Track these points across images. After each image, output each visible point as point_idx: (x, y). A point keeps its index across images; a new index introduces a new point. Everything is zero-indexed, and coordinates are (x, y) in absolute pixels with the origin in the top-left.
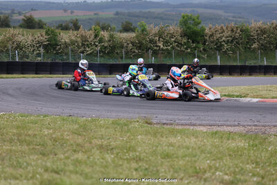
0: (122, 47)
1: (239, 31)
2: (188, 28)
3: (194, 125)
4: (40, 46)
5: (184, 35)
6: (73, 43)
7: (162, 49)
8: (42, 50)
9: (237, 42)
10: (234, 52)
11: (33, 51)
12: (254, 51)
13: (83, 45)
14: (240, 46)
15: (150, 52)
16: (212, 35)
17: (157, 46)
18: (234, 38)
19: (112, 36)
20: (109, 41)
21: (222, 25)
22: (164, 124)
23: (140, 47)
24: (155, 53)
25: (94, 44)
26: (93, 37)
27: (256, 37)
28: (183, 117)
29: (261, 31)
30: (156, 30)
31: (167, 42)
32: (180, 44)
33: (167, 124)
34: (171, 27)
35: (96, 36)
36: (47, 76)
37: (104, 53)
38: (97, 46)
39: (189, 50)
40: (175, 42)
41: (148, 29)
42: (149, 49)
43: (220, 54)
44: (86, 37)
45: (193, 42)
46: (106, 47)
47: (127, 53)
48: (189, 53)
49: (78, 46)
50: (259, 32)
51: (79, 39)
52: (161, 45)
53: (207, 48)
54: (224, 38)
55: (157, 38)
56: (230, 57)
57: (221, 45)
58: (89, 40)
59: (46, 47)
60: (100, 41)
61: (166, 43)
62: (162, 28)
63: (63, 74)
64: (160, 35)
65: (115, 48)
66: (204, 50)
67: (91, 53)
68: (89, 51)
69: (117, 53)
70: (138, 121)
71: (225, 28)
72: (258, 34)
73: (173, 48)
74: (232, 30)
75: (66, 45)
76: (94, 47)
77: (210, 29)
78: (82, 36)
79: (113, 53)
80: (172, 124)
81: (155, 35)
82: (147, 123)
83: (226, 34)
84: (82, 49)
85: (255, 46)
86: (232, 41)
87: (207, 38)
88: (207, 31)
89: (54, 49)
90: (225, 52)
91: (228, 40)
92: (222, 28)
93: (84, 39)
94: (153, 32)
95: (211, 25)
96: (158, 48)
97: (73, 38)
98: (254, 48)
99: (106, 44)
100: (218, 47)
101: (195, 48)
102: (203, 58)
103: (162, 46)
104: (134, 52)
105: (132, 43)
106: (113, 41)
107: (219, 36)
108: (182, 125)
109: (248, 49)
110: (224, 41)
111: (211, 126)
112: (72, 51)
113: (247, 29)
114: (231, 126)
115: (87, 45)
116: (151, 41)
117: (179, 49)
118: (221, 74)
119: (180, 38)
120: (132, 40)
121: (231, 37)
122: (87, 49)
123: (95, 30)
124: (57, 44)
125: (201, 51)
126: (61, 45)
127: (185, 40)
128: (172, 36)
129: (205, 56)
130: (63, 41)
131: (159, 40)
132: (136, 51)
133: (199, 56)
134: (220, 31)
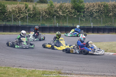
0: (40, 14)
1: (102, 6)
2: (76, 4)
5: (73, 8)
6: (14, 11)
7: (61, 16)
9: (101, 12)
10: (100, 18)
12: (110, 17)
13: (19, 12)
14: (103, 14)
15: (55, 17)
16: (88, 8)
17: (58, 14)
18: (100, 10)
19: (34, 8)
20: (33, 11)
23: (49, 14)
24: (58, 18)
25: (25, 12)
26: (24, 8)
27: (111, 10)
28: (76, 68)
29: (114, 6)
30: (58, 5)
32: (71, 13)
34: (66, 4)
35: (26, 8)
38: (26, 13)
39: (76, 16)
40: (68, 11)
41: (54, 4)
42: (54, 15)
45: (78, 12)
46: (31, 14)
47: (42, 17)
48: (76, 18)
49: (16, 13)
50: (113, 7)
51: (17, 10)
52: (61, 13)
53: (85, 15)
54: (94, 10)
55: (59, 10)
56: (97, 20)
57: (93, 14)
58: (23, 10)
60: (28, 11)
61: (63, 12)
62: (61, 4)
64: (60, 8)
65: (36, 14)
66: (84, 16)
67: (23, 17)
68: (22, 15)
69: (37, 17)
70: (55, 72)
71: (95, 4)
72: (113, 8)
73: (67, 15)
74: (99, 6)
75: (10, 13)
76: (25, 14)
77: (87, 5)
78: (19, 8)
79: (35, 17)
80: (71, 74)
81: (58, 8)
82: (59, 73)
83: (95, 8)
84: (18, 15)
85: (111, 14)
86: (99, 12)
87: (85, 10)
88: (85, 6)
89: (4, 14)
90: (95, 17)
91: (96, 11)
92: (93, 4)
93: (20, 9)
95: (88, 3)
96: (59, 15)
97: (14, 9)
98: (111, 15)
99: (31, 12)
100: (91, 14)
101: (79, 15)
103: (61, 14)
104: (46, 17)
105: (45, 12)
106: (35, 11)
107: (92, 9)
108: (76, 74)
109: (107, 16)
110: (94, 11)
112: (13, 16)
113: (107, 5)
114: (100, 76)
115: (21, 12)
116: (55, 11)
117: (70, 15)
118: (93, 33)
119: (71, 10)
120: (45, 10)
121: (98, 9)
122: (21, 15)
123: (26, 5)
124: (5, 12)
125: (82, 17)
126: (7, 12)
127: (73, 11)
128: (67, 8)
129: (84, 20)
130: (8, 10)
131: (60, 11)
132: (47, 16)
133: (81, 20)
134: (92, 6)
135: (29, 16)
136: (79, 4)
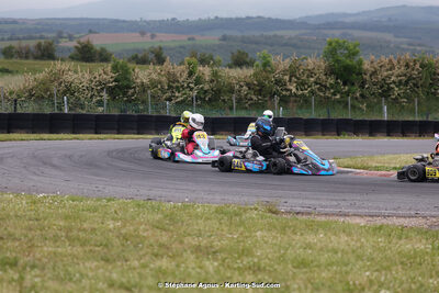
0: (232, 91)
1: (418, 66)
2: (338, 61)
3: (346, 215)
4: (102, 89)
5: (330, 72)
6: (154, 84)
7: (295, 95)
8: (105, 95)
9: (414, 85)
10: (410, 100)
11: (91, 97)
13: (170, 87)
14: (420, 91)
15: (277, 99)
16: (374, 73)
18: (410, 78)
19: (215, 74)
20: (212, 81)
21: (392, 57)
22: (298, 213)
23: (260, 90)
24: (284, 101)
25: (188, 86)
26: (185, 75)
28: (328, 203)
30: (285, 64)
31: (303, 84)
32: (323, 87)
33: (303, 214)
34: (309, 60)
35: (191, 74)
36: (113, 136)
37: (203, 100)
38: (191, 89)
39: (338, 96)
40: (316, 83)
41: (273, 62)
42: (275, 94)
43: (387, 103)
44: (174, 75)
45: (345, 84)
46: (206, 91)
47: (239, 101)
48: (339, 102)
49: (162, 89)
51: (164, 79)
52: (293, 88)
53: (367, 93)
54: (393, 78)
55: (287, 78)
56: (403, 107)
57: (390, 89)
58: (180, 80)
59: (111, 91)
60: (198, 82)
61: (301, 84)
62: (295, 62)
63: (138, 133)
64: (292, 72)
65: (220, 91)
66: (362, 96)
67: (182, 101)
68: (179, 97)
69: (224, 100)
70: (256, 209)
71: (395, 62)
73: (312, 92)
74: (407, 65)
75: (144, 88)
76: (187, 91)
77: (372, 62)
78: (169, 73)
79: (216, 100)
80: (309, 214)
81: (284, 72)
82: (271, 211)
83: (396, 71)
84: (168, 94)
86: (407, 83)
87: (367, 77)
88: (366, 66)
89: (125, 94)
90: (396, 98)
91: (400, 81)
92: (390, 61)
93: (172, 79)
94: (281, 67)
95: (373, 57)
96: (288, 93)
97: (154, 76)
99: (206, 87)
100: (384, 91)
101: (347, 94)
102: (360, 108)
103: (294, 90)
104: (251, 99)
105: (247, 85)
106: (218, 82)
107: (386, 74)
108: (326, 214)
109: (432, 95)
110: (394, 82)
111: (372, 216)
112: (153, 97)
113: (431, 64)
114: (405, 217)
115: (177, 87)
116: (278, 82)
117: (321, 94)
118: (389, 135)
119: (324, 77)
120: (248, 80)
121: (405, 75)
122: (177, 94)
123: (190, 64)
124: (129, 87)
125: (356, 98)
126: (134, 88)
127: (331, 81)
128: (311, 73)
129: (364, 106)
130: (138, 81)
131: (290, 81)
132: (255, 98)
133: (353, 107)
134: (388, 67)
135: (201, 99)
136: (348, 61)
